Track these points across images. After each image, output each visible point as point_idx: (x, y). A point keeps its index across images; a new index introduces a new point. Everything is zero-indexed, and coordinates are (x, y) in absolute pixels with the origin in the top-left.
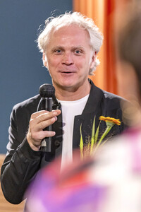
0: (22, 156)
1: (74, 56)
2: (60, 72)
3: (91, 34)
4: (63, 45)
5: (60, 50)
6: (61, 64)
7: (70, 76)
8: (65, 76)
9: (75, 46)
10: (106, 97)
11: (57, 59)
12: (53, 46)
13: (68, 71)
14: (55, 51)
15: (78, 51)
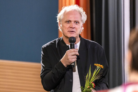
1: (75, 25)
4: (70, 19)
5: (69, 22)
6: (69, 28)
7: (73, 33)
9: (76, 20)
11: (67, 25)
12: (65, 20)
14: (66, 22)
15: (77, 22)
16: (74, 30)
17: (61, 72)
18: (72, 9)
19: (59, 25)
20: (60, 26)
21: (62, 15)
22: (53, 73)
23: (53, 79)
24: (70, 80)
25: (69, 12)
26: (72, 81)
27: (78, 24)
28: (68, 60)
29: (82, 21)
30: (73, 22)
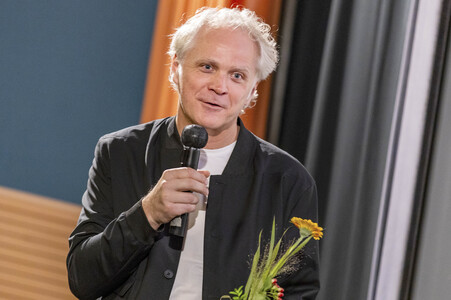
0: (127, 233)
1: (230, 82)
2: (201, 100)
3: (263, 51)
4: (216, 60)
5: (210, 66)
6: (206, 88)
7: (215, 110)
8: (209, 109)
9: (238, 65)
10: (263, 150)
11: (202, 79)
12: (199, 58)
13: (216, 103)
14: (201, 65)
15: (237, 74)
16: (222, 100)
17: (135, 243)
18: (233, 22)
19: (171, 68)
20: (174, 70)
21: (191, 34)
22: (108, 242)
23: (103, 259)
24: (166, 272)
25: (220, 29)
26: (171, 276)
27: (242, 81)
28: (161, 202)
29: (257, 71)
30: (223, 73)
